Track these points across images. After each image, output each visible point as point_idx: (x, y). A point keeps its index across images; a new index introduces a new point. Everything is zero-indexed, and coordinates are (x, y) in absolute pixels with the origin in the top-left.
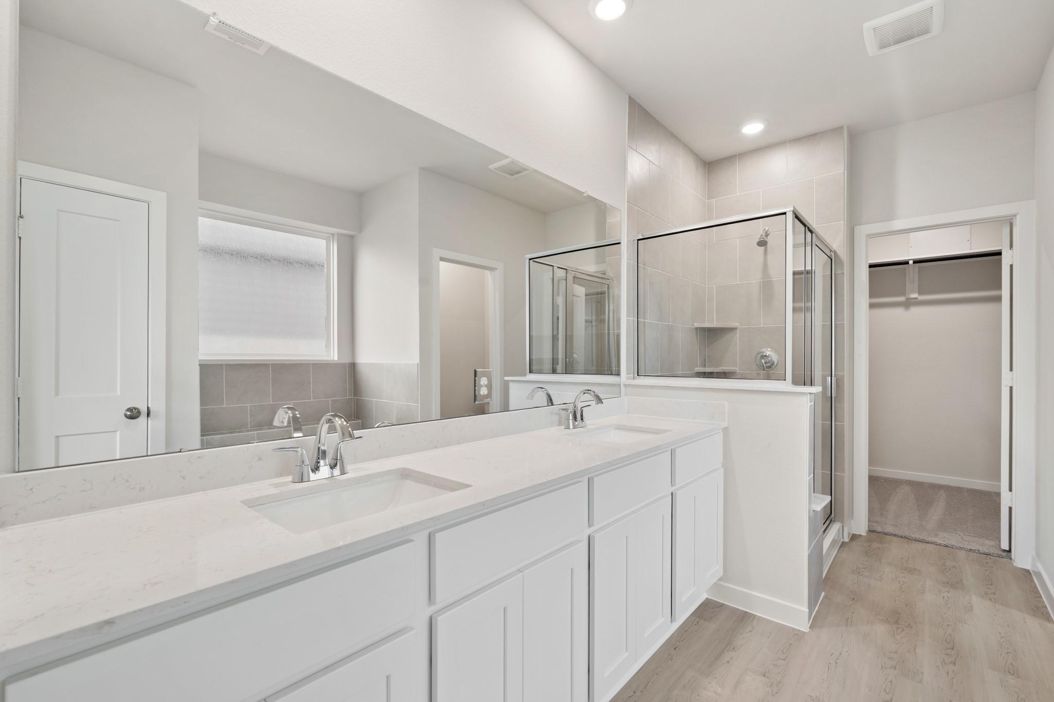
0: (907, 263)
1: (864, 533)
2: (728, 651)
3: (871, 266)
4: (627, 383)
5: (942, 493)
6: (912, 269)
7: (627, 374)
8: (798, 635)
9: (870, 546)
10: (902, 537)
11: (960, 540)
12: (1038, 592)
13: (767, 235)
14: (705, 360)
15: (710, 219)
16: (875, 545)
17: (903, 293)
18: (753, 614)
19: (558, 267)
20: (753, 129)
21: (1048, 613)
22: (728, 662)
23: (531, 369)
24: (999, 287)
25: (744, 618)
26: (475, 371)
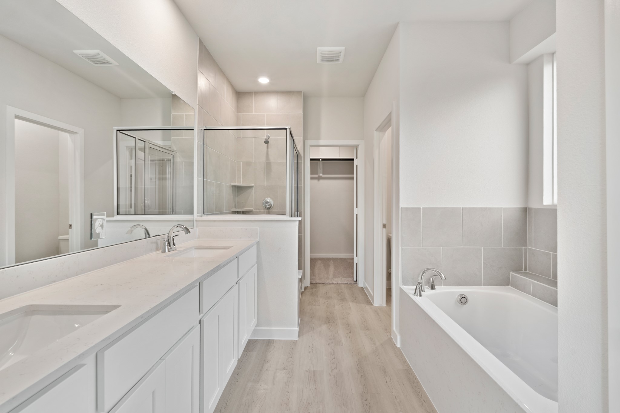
0: (319, 160)
1: (309, 285)
2: (265, 364)
3: (311, 160)
4: (197, 219)
5: (332, 262)
6: (321, 163)
7: (198, 214)
8: (294, 343)
9: (312, 291)
10: (322, 284)
11: (341, 280)
12: (367, 295)
13: (268, 138)
14: (236, 204)
15: (239, 125)
16: (314, 290)
17: (317, 174)
18: (272, 340)
19: (139, 139)
20: (264, 80)
21: (371, 302)
22: (267, 370)
23: (118, 211)
24: (353, 174)
25: (269, 343)
26: (91, 214)
